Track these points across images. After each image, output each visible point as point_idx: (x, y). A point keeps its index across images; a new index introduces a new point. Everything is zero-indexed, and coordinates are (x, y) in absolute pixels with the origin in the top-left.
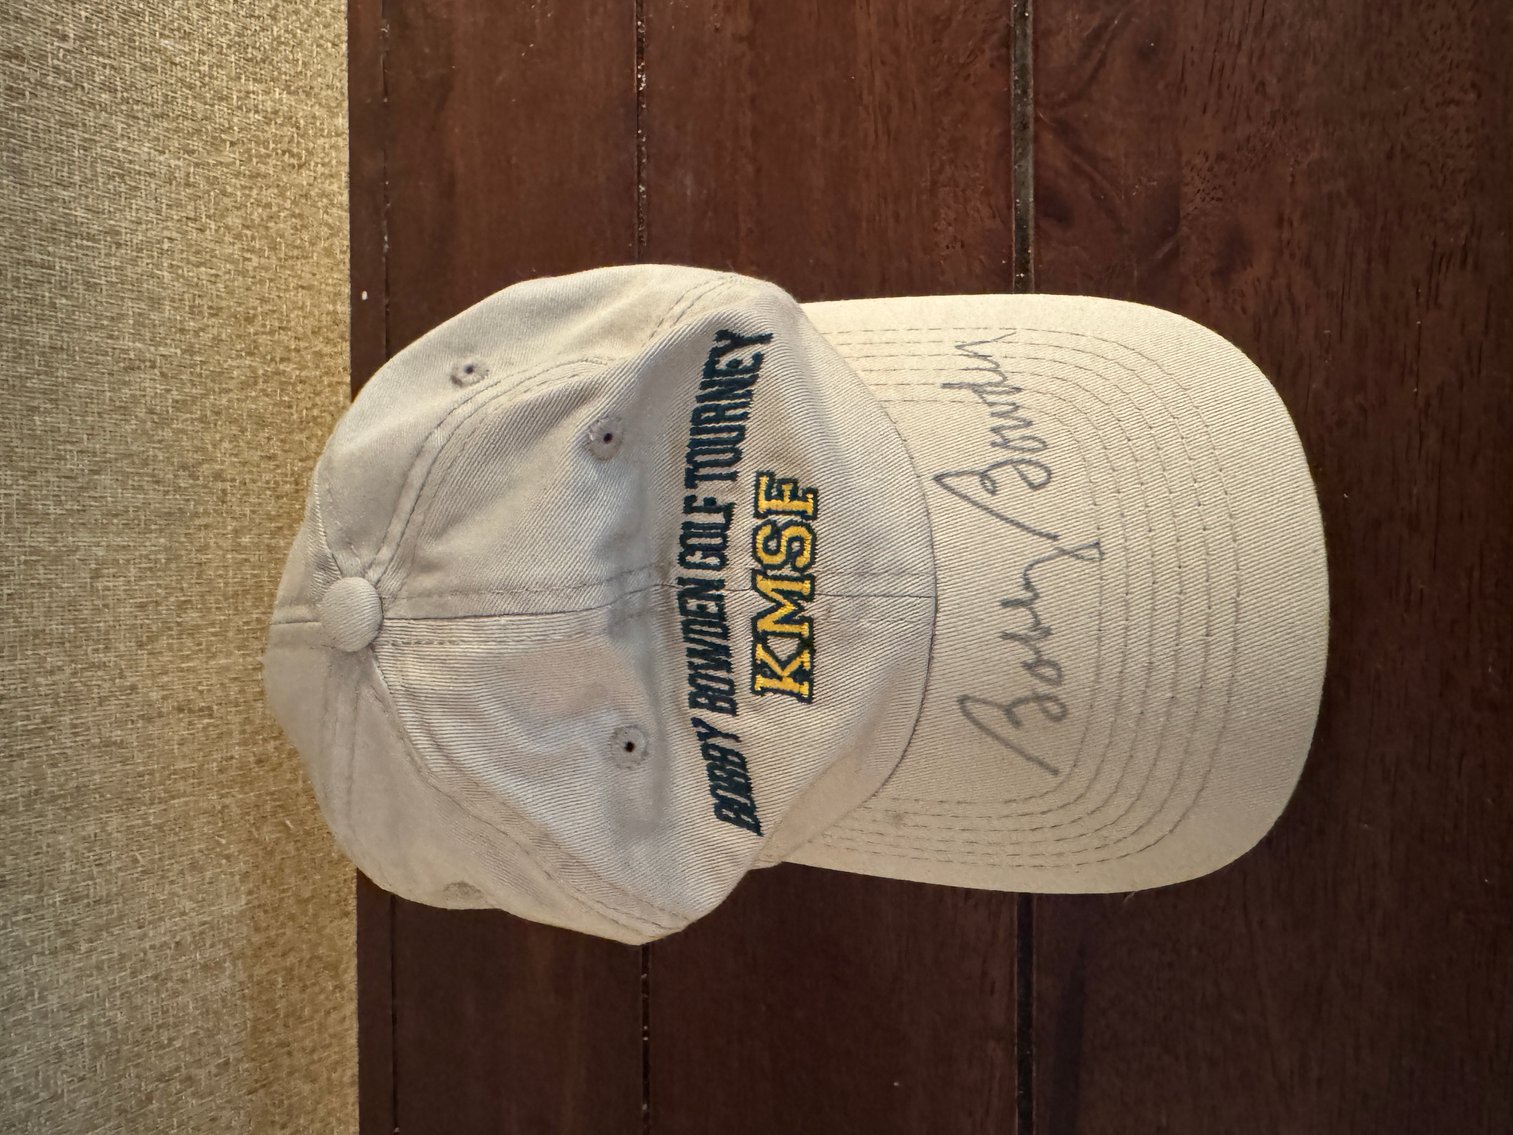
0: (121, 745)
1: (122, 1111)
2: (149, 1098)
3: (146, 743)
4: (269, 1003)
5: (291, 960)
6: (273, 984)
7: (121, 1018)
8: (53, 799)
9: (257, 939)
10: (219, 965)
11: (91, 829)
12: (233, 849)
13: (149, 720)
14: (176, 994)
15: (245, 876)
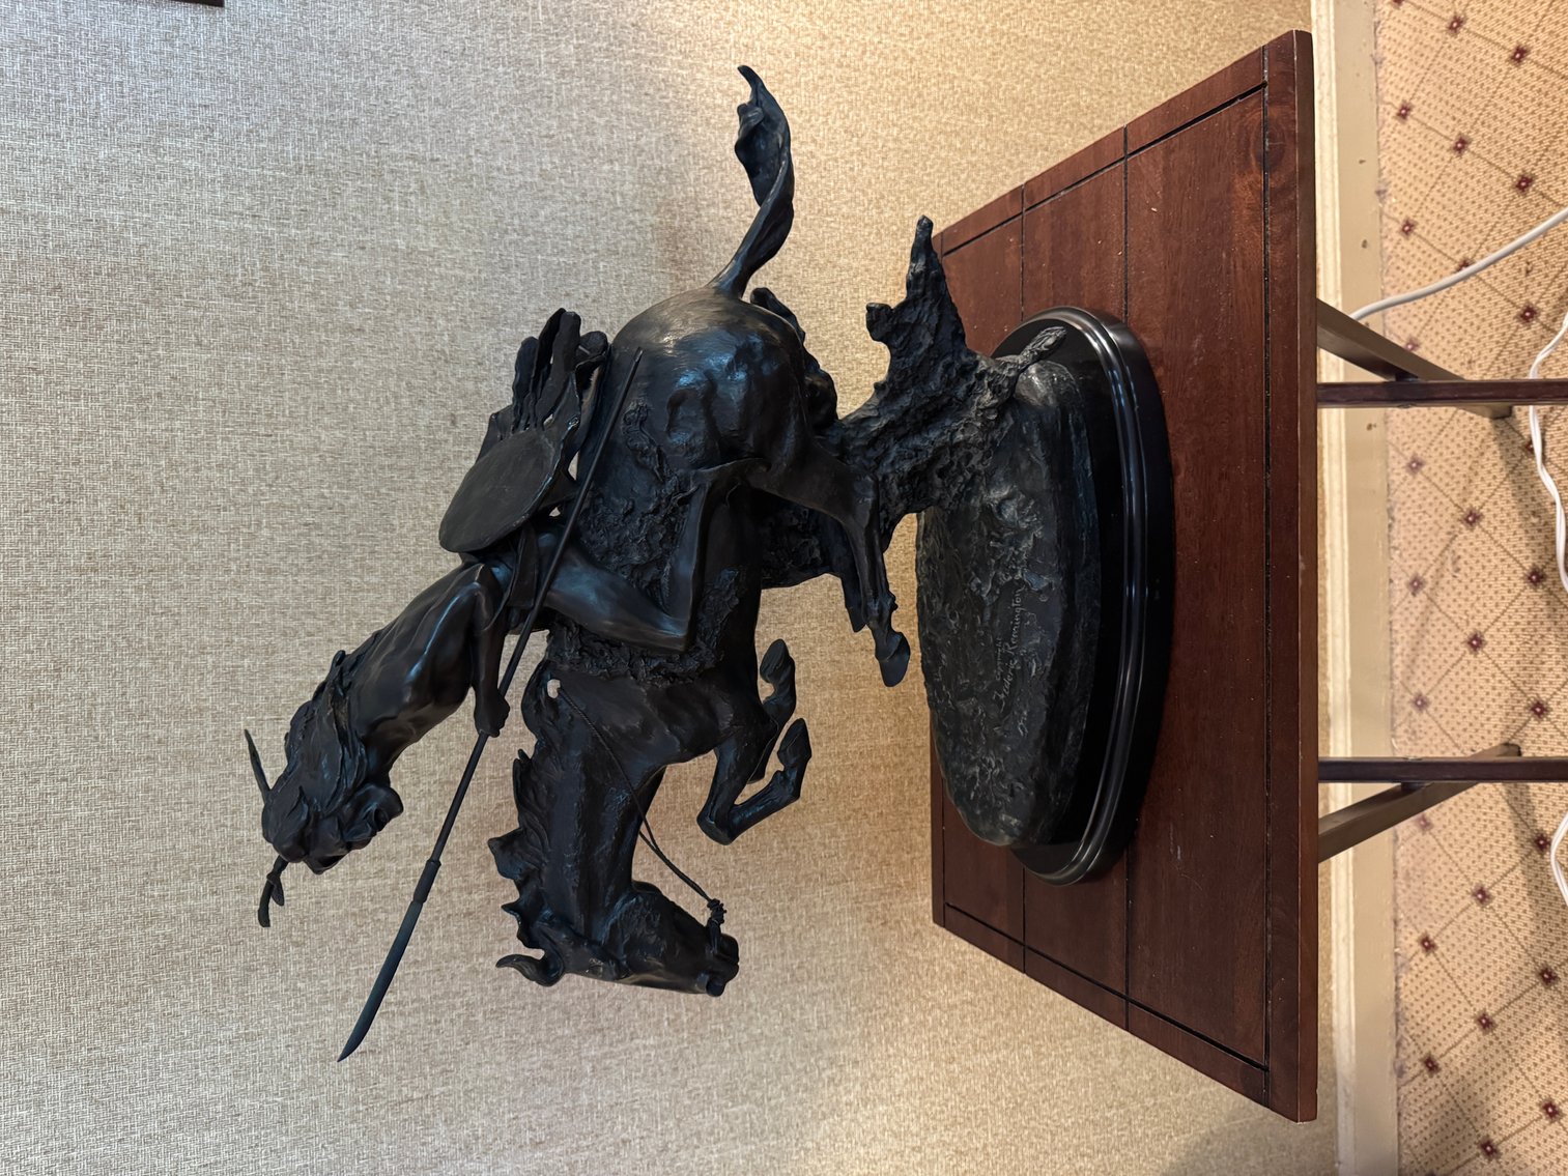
0: (838, 662)
1: (839, 819)
2: (849, 818)
3: (849, 663)
4: (901, 792)
5: (912, 774)
6: (903, 783)
7: (838, 779)
8: (813, 681)
9: (896, 760)
10: (879, 767)
11: (827, 696)
12: (885, 716)
13: (849, 652)
14: (860, 775)
15: (890, 729)
